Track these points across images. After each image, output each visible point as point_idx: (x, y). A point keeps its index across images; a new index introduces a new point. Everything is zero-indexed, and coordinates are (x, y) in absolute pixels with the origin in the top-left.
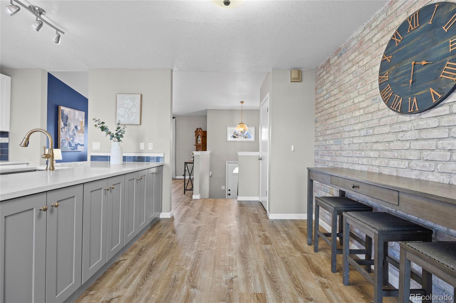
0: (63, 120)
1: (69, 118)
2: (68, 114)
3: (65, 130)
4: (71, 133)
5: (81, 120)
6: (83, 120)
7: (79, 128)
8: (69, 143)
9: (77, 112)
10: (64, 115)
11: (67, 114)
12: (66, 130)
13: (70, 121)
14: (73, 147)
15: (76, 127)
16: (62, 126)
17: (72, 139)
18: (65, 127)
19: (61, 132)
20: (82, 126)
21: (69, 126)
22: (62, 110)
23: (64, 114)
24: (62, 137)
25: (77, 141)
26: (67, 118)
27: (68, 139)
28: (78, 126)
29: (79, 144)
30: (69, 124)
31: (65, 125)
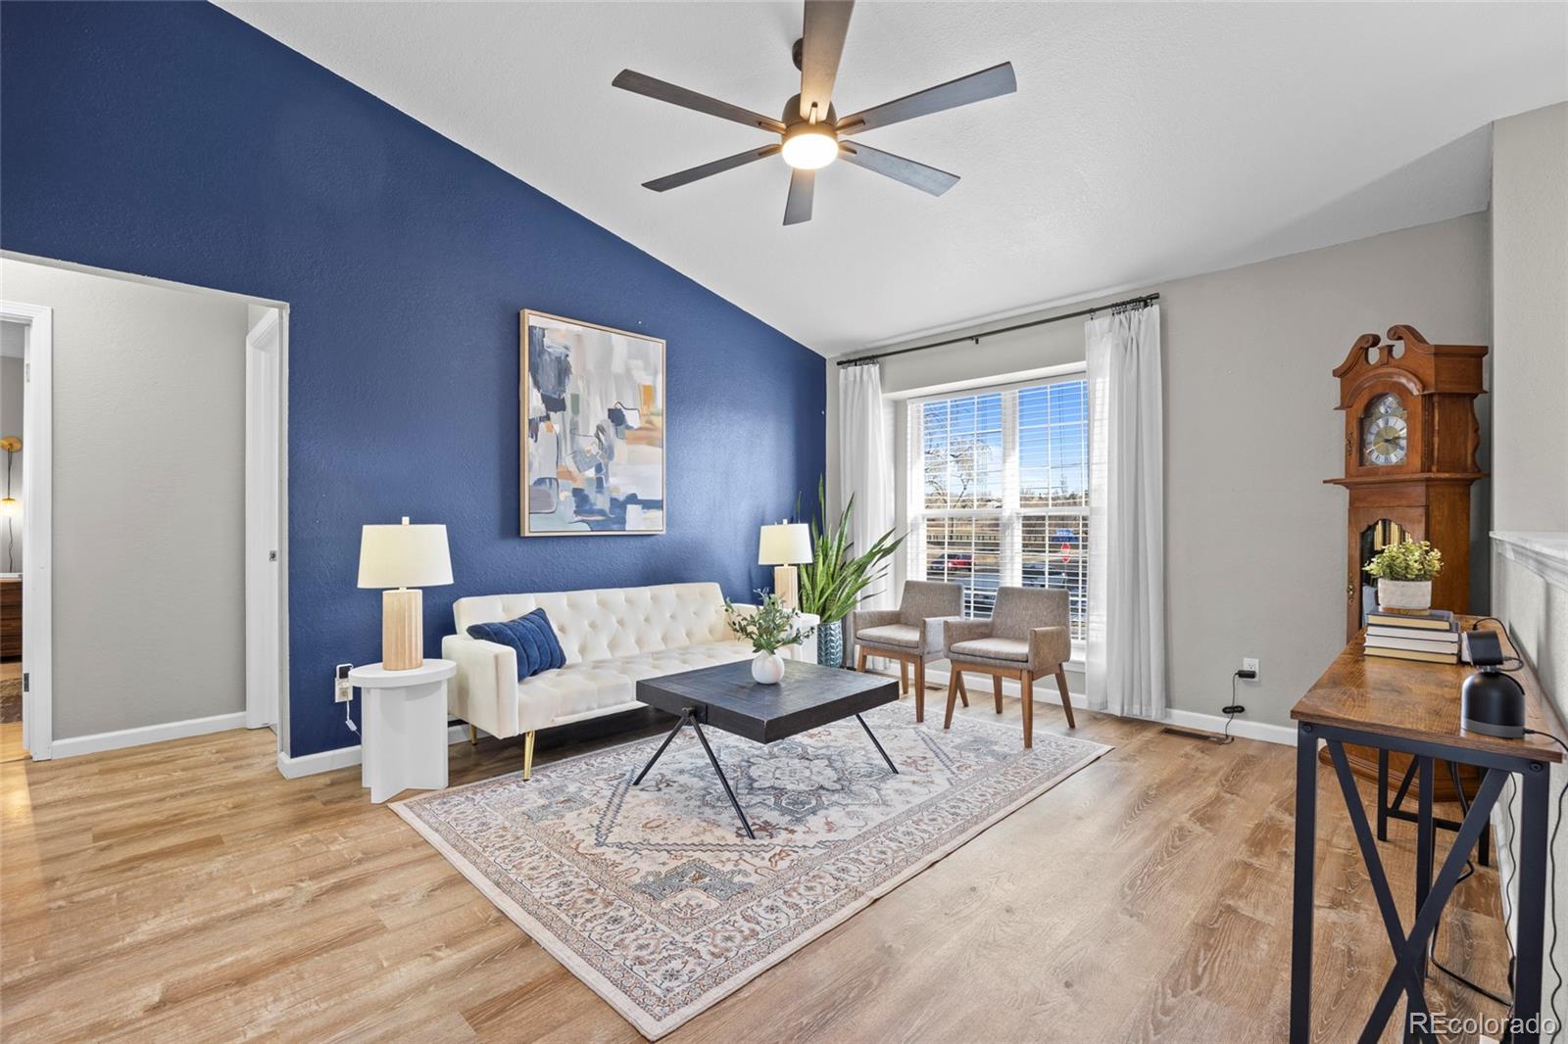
0: (539, 378)
1: (573, 370)
2: (567, 348)
3: (550, 429)
4: (589, 445)
5: (647, 381)
6: (655, 381)
7: (633, 419)
8: (577, 492)
9: (620, 342)
10: (546, 357)
11: (563, 350)
12: (557, 428)
13: (580, 383)
14: (601, 512)
15: (616, 416)
16: (534, 409)
17: (591, 473)
18: (552, 414)
19: (531, 441)
20: (652, 410)
21: (576, 410)
22: (531, 328)
23: (542, 351)
24: (536, 465)
25: (620, 483)
26: (563, 370)
27: (569, 475)
28: (625, 412)
29: (632, 499)
30: (575, 398)
31: (554, 404)
